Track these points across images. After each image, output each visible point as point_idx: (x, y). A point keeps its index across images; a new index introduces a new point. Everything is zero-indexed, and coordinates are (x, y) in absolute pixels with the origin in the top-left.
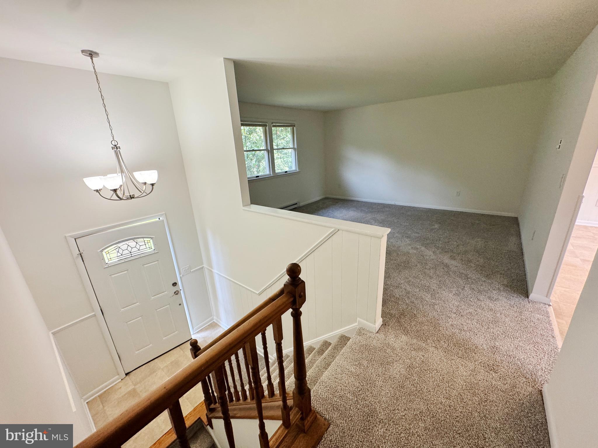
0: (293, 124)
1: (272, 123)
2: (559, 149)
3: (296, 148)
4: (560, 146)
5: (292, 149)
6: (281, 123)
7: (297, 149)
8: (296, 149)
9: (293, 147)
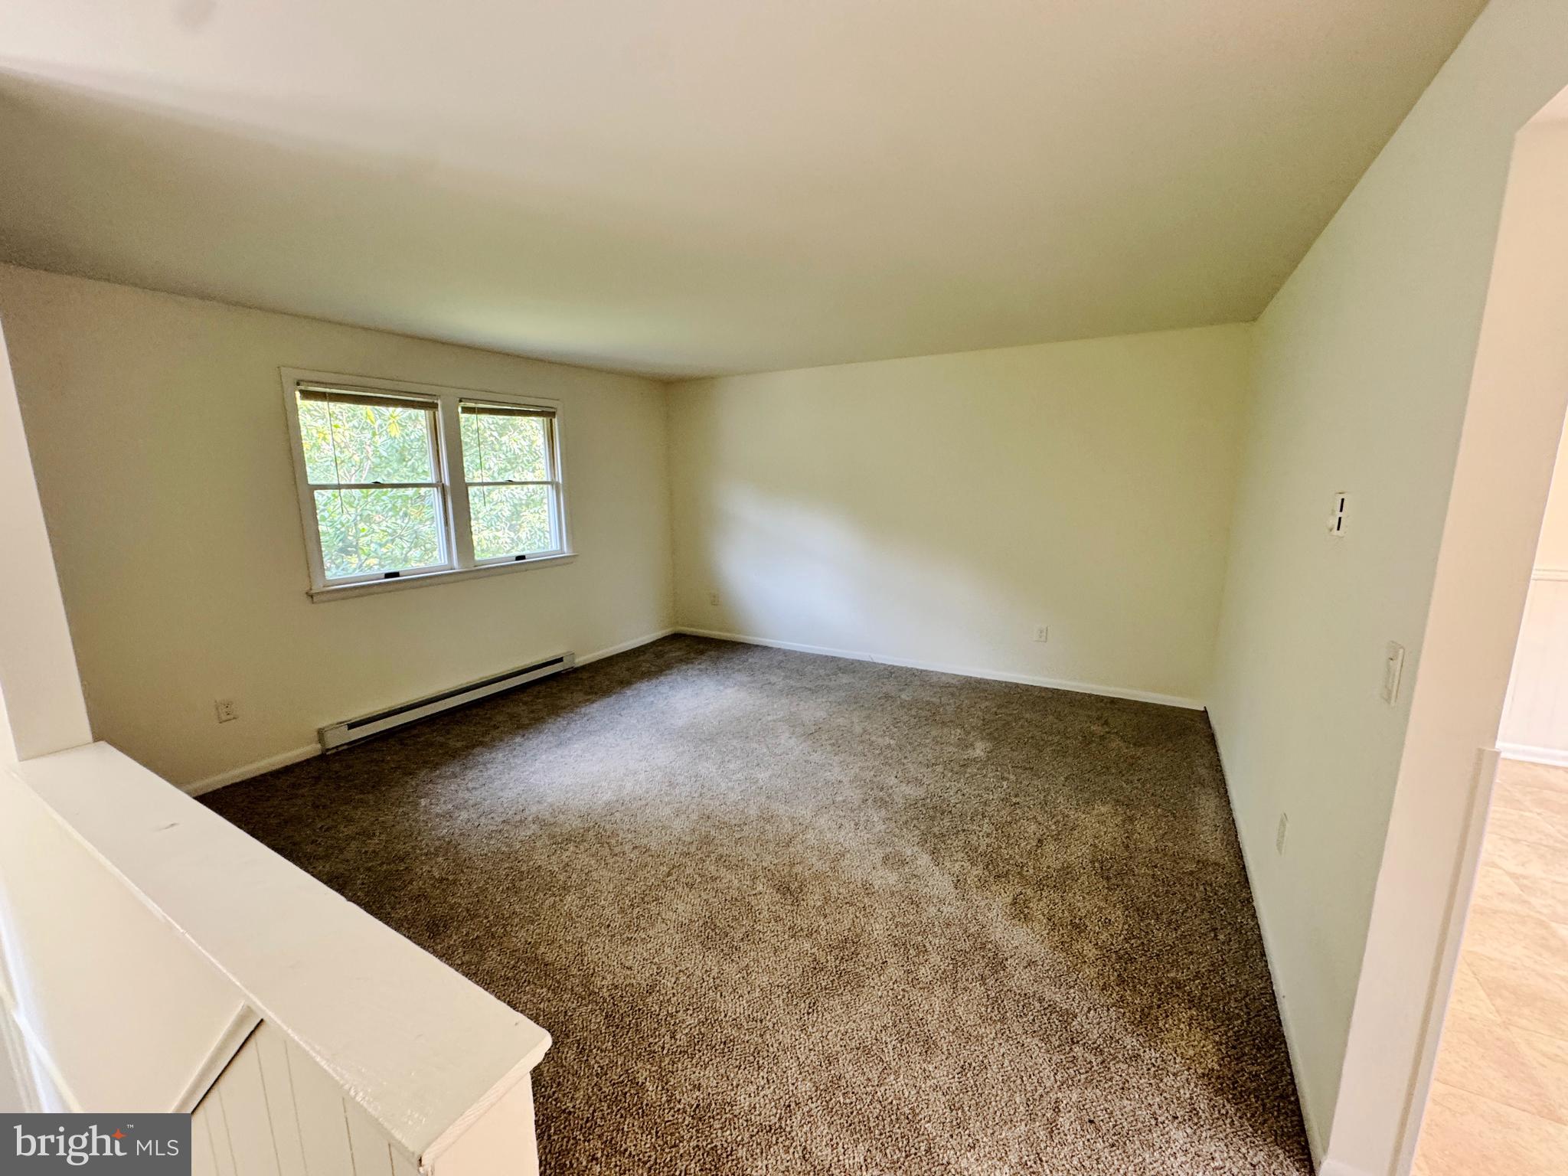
0: (545, 409)
1: (461, 401)
2: (1338, 529)
3: (560, 481)
4: (1340, 518)
5: (550, 486)
6: (500, 403)
7: (563, 485)
8: (561, 487)
9: (550, 480)
